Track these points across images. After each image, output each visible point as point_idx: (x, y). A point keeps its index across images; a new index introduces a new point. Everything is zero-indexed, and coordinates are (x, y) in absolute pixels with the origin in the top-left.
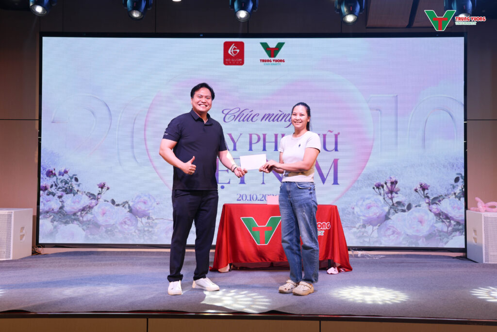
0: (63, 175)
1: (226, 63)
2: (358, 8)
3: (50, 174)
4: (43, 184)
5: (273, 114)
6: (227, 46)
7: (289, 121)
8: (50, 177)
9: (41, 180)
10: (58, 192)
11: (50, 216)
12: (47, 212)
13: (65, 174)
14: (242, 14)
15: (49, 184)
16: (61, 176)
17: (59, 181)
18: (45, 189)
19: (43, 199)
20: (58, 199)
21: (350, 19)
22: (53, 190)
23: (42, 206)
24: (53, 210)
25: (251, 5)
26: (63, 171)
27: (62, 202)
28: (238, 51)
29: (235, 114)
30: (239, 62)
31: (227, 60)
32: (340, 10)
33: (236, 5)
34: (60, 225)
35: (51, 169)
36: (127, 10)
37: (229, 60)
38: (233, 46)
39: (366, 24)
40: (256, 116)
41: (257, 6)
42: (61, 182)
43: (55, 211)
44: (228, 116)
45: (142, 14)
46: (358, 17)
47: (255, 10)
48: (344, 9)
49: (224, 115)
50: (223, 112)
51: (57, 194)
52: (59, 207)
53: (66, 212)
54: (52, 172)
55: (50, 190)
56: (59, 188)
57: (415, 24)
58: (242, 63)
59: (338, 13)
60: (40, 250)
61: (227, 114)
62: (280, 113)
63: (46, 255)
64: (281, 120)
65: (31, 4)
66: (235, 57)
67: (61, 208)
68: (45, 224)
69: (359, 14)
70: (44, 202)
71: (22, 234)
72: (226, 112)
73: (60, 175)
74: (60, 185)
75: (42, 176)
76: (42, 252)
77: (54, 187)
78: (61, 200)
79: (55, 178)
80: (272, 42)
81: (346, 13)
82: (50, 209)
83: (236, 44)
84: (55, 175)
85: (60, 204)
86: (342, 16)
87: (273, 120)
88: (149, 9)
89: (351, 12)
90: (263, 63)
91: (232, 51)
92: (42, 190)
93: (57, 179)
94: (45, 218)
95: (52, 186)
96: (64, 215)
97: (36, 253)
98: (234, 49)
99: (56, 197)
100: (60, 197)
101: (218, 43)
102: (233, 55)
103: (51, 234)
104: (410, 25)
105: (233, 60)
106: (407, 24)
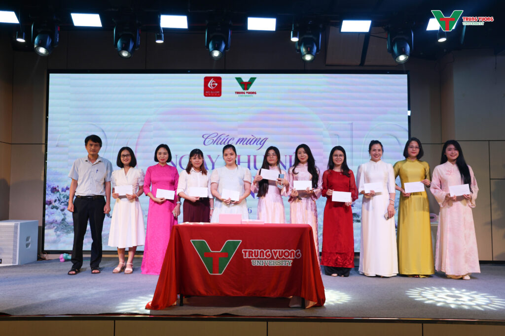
0: (65, 191)
1: (206, 95)
2: (315, 48)
3: (54, 190)
4: (48, 198)
5: (247, 139)
6: (207, 80)
7: (260, 144)
8: (54, 193)
9: (47, 196)
10: (61, 206)
11: (54, 227)
12: (51, 223)
13: (67, 191)
14: (216, 54)
15: (53, 199)
16: (63, 193)
17: (62, 197)
18: (50, 203)
19: (48, 211)
20: (60, 212)
21: (308, 58)
22: (57, 204)
23: (47, 218)
24: (56, 221)
25: (223, 46)
26: (65, 188)
27: (64, 214)
28: (216, 84)
29: (214, 138)
30: (217, 94)
31: (207, 92)
32: (300, 50)
33: (210, 46)
34: (62, 235)
35: (55, 186)
36: (117, 50)
37: (208, 92)
38: (212, 81)
39: (325, 62)
40: (231, 141)
41: (229, 47)
42: (64, 197)
43: (58, 222)
44: (207, 140)
45: (131, 53)
46: (314, 56)
47: (227, 50)
48: (303, 50)
49: (204, 139)
50: (203, 137)
51: (60, 208)
52: (61, 219)
53: (67, 223)
54: (55, 188)
55: (54, 204)
56: (62, 202)
57: (366, 63)
58: (219, 95)
59: (298, 53)
60: (46, 256)
61: (207, 138)
62: (253, 137)
63: (50, 261)
64: (253, 143)
65: (35, 46)
66: (214, 90)
67: (64, 220)
68: (50, 234)
69: (316, 54)
70: (49, 214)
71: (28, 242)
72: (205, 137)
73: (62, 191)
74: (63, 200)
75: (47, 192)
76: (47, 258)
77: (57, 202)
78: (63, 213)
79: (58, 193)
80: (246, 77)
81: (305, 53)
82: (54, 220)
83: (215, 78)
84: (58, 191)
85: (63, 217)
86: (301, 56)
87: (246, 144)
88: (136, 49)
89: (309, 52)
90: (237, 95)
91: (211, 84)
92: (47, 204)
93: (60, 195)
94: (50, 228)
95: (55, 201)
96: (66, 226)
97: (41, 258)
98: (213, 83)
99: (59, 210)
100: (63, 210)
101: (199, 78)
102: (212, 88)
103: (55, 242)
104: (362, 64)
105: (212, 92)
106: (359, 63)
